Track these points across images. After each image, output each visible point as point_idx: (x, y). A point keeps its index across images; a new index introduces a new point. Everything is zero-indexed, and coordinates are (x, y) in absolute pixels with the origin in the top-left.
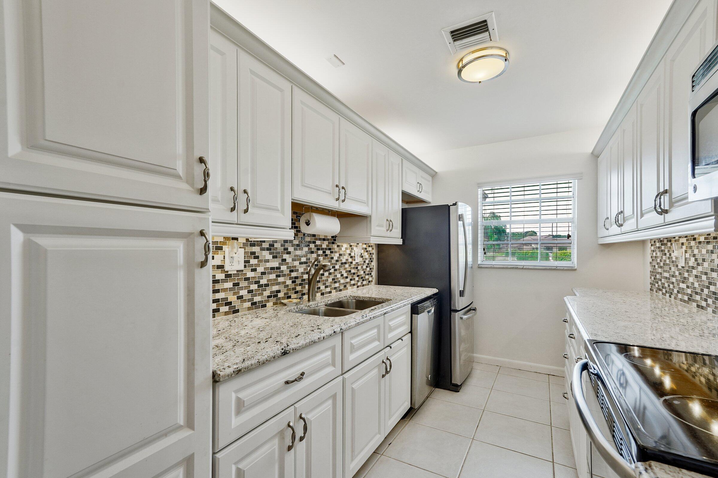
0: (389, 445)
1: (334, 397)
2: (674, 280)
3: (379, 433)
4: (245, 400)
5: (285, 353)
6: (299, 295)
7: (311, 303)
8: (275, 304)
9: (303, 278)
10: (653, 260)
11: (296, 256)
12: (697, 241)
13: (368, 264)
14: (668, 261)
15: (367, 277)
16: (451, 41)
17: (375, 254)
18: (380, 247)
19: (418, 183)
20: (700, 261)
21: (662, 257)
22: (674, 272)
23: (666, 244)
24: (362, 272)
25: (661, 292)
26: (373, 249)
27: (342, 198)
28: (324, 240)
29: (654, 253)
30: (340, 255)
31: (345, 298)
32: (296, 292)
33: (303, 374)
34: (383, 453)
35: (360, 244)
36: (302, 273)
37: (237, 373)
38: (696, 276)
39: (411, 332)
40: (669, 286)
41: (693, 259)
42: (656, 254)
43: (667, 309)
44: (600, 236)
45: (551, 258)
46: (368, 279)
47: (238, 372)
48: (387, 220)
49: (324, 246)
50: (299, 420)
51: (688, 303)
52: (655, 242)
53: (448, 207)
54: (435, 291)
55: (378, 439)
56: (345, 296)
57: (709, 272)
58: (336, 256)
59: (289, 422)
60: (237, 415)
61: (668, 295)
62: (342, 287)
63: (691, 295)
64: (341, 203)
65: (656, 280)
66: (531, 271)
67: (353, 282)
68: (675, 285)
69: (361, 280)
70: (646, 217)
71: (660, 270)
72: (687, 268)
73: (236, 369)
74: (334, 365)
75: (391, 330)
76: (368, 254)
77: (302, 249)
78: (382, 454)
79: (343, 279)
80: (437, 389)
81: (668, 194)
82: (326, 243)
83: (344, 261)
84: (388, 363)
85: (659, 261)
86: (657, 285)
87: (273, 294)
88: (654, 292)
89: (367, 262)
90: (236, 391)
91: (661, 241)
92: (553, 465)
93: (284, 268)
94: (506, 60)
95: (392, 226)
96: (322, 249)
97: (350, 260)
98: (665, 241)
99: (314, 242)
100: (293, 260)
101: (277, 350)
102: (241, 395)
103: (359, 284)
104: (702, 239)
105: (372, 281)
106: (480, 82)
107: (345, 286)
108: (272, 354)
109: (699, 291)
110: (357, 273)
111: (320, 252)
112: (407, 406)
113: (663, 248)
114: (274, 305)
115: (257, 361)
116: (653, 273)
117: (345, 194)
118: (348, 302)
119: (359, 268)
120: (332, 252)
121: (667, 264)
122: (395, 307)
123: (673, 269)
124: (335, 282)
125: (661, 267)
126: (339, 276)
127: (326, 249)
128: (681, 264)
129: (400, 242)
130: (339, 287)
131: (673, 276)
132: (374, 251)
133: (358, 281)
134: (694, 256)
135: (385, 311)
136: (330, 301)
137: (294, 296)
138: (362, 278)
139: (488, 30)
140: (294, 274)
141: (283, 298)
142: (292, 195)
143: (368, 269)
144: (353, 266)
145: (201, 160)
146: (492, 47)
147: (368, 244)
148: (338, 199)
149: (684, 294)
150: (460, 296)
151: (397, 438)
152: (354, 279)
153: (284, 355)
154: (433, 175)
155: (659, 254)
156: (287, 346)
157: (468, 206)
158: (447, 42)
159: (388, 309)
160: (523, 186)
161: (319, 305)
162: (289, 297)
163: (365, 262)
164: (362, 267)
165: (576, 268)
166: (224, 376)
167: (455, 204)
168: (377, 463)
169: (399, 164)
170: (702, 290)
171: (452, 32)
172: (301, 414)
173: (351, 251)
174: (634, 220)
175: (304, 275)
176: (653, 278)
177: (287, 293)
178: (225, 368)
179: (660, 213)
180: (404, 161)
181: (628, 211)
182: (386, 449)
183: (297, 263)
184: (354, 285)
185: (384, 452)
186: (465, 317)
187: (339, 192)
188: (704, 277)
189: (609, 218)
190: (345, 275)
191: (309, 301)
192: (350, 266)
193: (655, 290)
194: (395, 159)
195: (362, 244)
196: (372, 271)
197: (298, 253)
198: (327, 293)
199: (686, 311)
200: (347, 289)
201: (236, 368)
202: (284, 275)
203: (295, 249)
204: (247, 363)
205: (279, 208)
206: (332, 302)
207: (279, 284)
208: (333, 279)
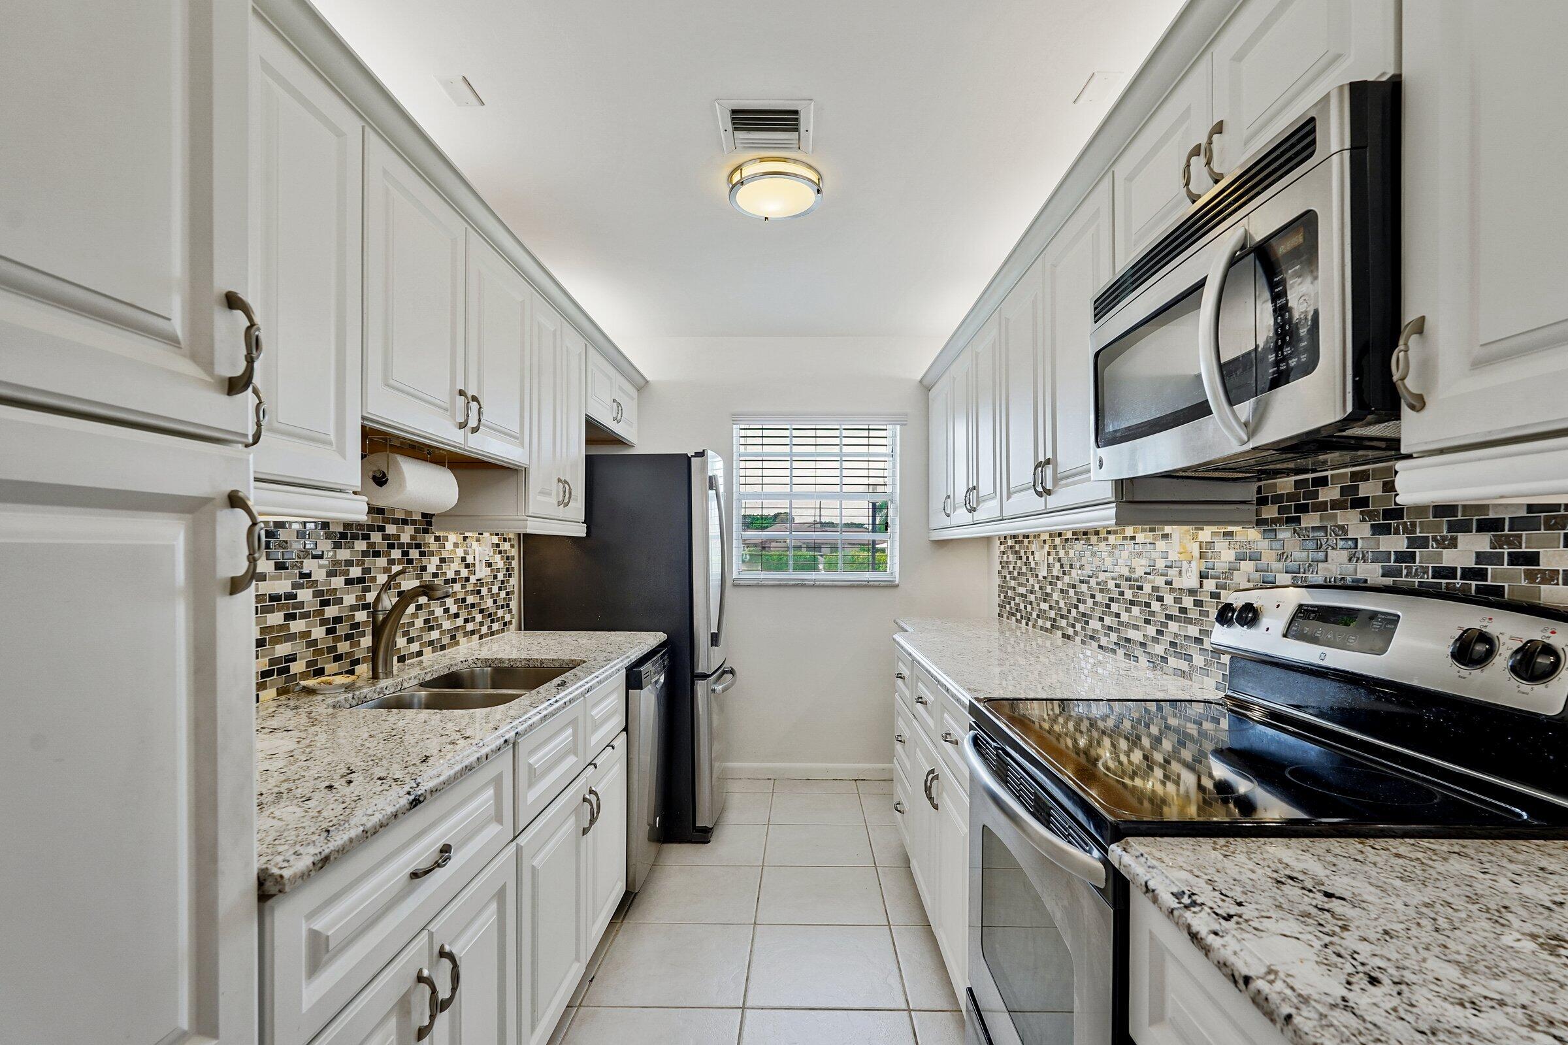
0: (591, 981)
1: (501, 895)
2: (1032, 598)
3: (577, 959)
4: (329, 934)
5: (416, 802)
6: (346, 662)
7: (383, 683)
8: (282, 692)
9: (354, 619)
10: (1002, 567)
11: (336, 563)
12: (1063, 537)
13: (503, 582)
14: (1024, 568)
15: (500, 613)
16: (730, 127)
17: (516, 558)
18: (529, 542)
19: (614, 400)
20: (1067, 568)
21: (1016, 563)
22: (1033, 586)
23: (1021, 542)
24: (490, 603)
25: (1014, 618)
26: (512, 546)
27: (473, 423)
28: (405, 522)
29: (1005, 556)
30: (443, 560)
31: (465, 666)
32: (338, 658)
33: (446, 849)
34: (581, 1003)
35: (486, 535)
36: (354, 608)
37: (320, 865)
38: (1062, 591)
39: (626, 729)
40: (1025, 607)
41: (1058, 565)
42: (1008, 557)
43: (1022, 645)
44: (933, 526)
45: (821, 566)
46: (503, 617)
47: (323, 862)
48: (559, 480)
49: (405, 538)
50: (438, 962)
51: (1051, 633)
52: (1005, 538)
53: (687, 459)
54: (661, 637)
55: (577, 970)
56: (463, 659)
57: (1077, 583)
58: (432, 565)
59: (421, 971)
60: (310, 978)
61: (1024, 622)
62: (446, 640)
63: (1055, 620)
64: (470, 434)
65: (1007, 600)
66: (829, 591)
67: (470, 627)
68: (1034, 605)
69: (488, 622)
70: (1015, 497)
71: (1012, 584)
72: (1050, 579)
73: (319, 855)
74: (499, 819)
75: (596, 727)
76: (502, 559)
77: (350, 544)
78: (580, 1005)
79: (448, 619)
80: (665, 845)
81: (1051, 466)
82: (409, 530)
83: (450, 575)
84: (593, 798)
85: (1011, 569)
86: (1008, 607)
87: (275, 667)
88: (1005, 619)
89: (500, 576)
90: (310, 916)
91: (1014, 537)
92: (890, 929)
93: (305, 595)
94: (818, 191)
95: (570, 494)
96: (401, 546)
97: (464, 573)
98: (1021, 538)
99: (382, 529)
100: (331, 574)
101: (397, 798)
102: (318, 925)
103: (484, 630)
104: (1069, 535)
105: (510, 622)
106: (766, 218)
107: (453, 637)
108: (390, 810)
109: (1065, 613)
110: (479, 604)
111: (396, 554)
112: (619, 889)
113: (1017, 547)
114: (279, 694)
115: (362, 828)
116: (1003, 588)
117: (480, 413)
118: (472, 672)
119: (484, 591)
120: (422, 554)
121: (1025, 574)
122: (604, 675)
123: (1031, 580)
124: (431, 628)
125: (1014, 579)
126: (439, 612)
127: (409, 546)
128: (1043, 572)
129: (580, 531)
130: (439, 640)
131: (1031, 592)
132: (514, 552)
133: (482, 624)
134: (1059, 560)
135: (588, 686)
136: (430, 675)
137: (330, 667)
138: (490, 615)
139: (797, 130)
140: (331, 612)
141: (304, 675)
142: (364, 407)
143: (503, 594)
144: (470, 588)
145: (233, 301)
146: (795, 161)
147: (503, 535)
148: (462, 426)
149: (1046, 618)
150: (712, 645)
151: (604, 963)
152: (473, 619)
153: (415, 806)
154: (642, 386)
155: (1012, 558)
156: (415, 786)
157: (720, 458)
158: (721, 127)
159: (591, 681)
160: (814, 427)
161: (406, 685)
162: (320, 672)
163: (495, 577)
164: (490, 590)
165: (897, 582)
166: (294, 879)
167: (701, 454)
168: (574, 1026)
169: (580, 354)
170: (1069, 612)
171: (734, 112)
172: (442, 947)
173: (466, 552)
174: (995, 503)
175: (356, 613)
176: (1002, 595)
177: (315, 662)
178: (288, 859)
179: (1039, 494)
180: (591, 350)
181: (986, 487)
182: (586, 993)
183: (338, 582)
184: (473, 632)
185: (582, 1000)
186: (719, 688)
187: (468, 408)
188: (1071, 592)
189: (952, 496)
190: (454, 609)
191: (375, 676)
192: (463, 587)
193: (1005, 616)
194: (573, 342)
195: (491, 534)
196: (510, 599)
197: (344, 554)
198: (411, 655)
199: (1048, 644)
200: (457, 643)
201: (316, 854)
202: (305, 616)
203: (337, 546)
204: (339, 839)
205: (333, 438)
206: (434, 676)
207: (291, 637)
208: (427, 621)
